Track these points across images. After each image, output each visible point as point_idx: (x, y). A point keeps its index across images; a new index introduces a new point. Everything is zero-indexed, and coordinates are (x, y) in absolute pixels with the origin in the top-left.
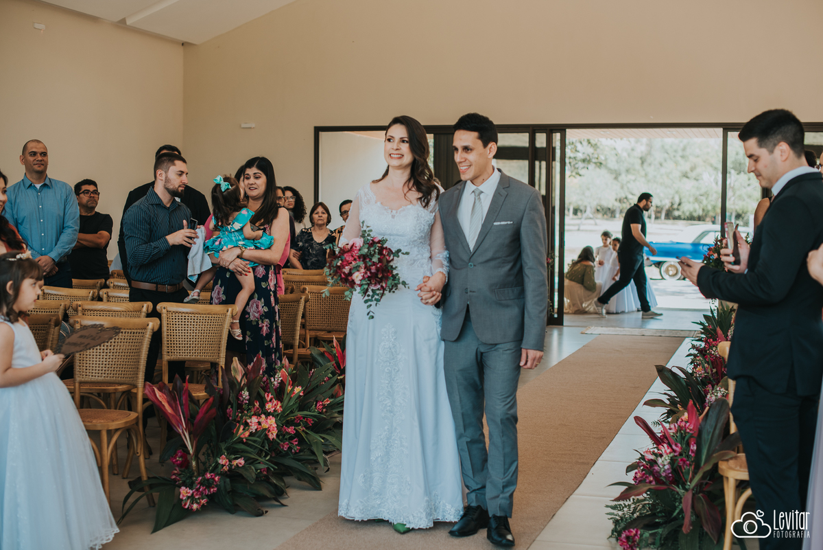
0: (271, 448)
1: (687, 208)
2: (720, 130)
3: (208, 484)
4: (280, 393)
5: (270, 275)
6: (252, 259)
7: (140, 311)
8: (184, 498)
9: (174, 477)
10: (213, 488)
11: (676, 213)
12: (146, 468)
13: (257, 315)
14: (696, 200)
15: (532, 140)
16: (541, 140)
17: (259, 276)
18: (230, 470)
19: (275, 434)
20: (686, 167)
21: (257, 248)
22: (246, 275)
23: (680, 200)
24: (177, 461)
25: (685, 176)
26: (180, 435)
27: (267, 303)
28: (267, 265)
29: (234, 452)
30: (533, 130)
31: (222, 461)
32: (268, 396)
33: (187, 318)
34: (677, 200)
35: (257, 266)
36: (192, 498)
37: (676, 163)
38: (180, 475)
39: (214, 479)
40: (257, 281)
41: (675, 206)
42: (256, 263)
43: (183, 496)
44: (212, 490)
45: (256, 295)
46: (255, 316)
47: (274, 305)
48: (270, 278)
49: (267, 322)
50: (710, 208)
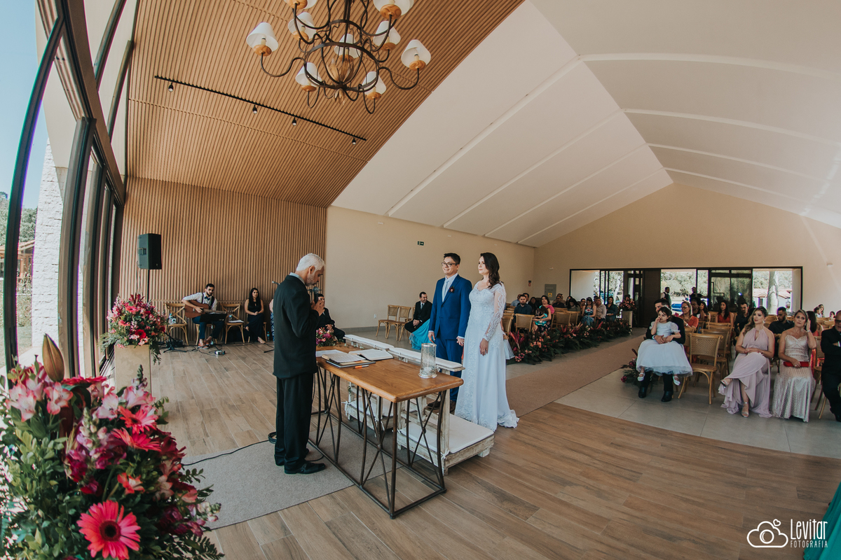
2: (695, 270)
3: (522, 356)
4: (543, 337)
15: (635, 272)
16: (638, 272)
18: (528, 353)
19: (541, 347)
29: (529, 350)
30: (635, 270)
31: (526, 351)
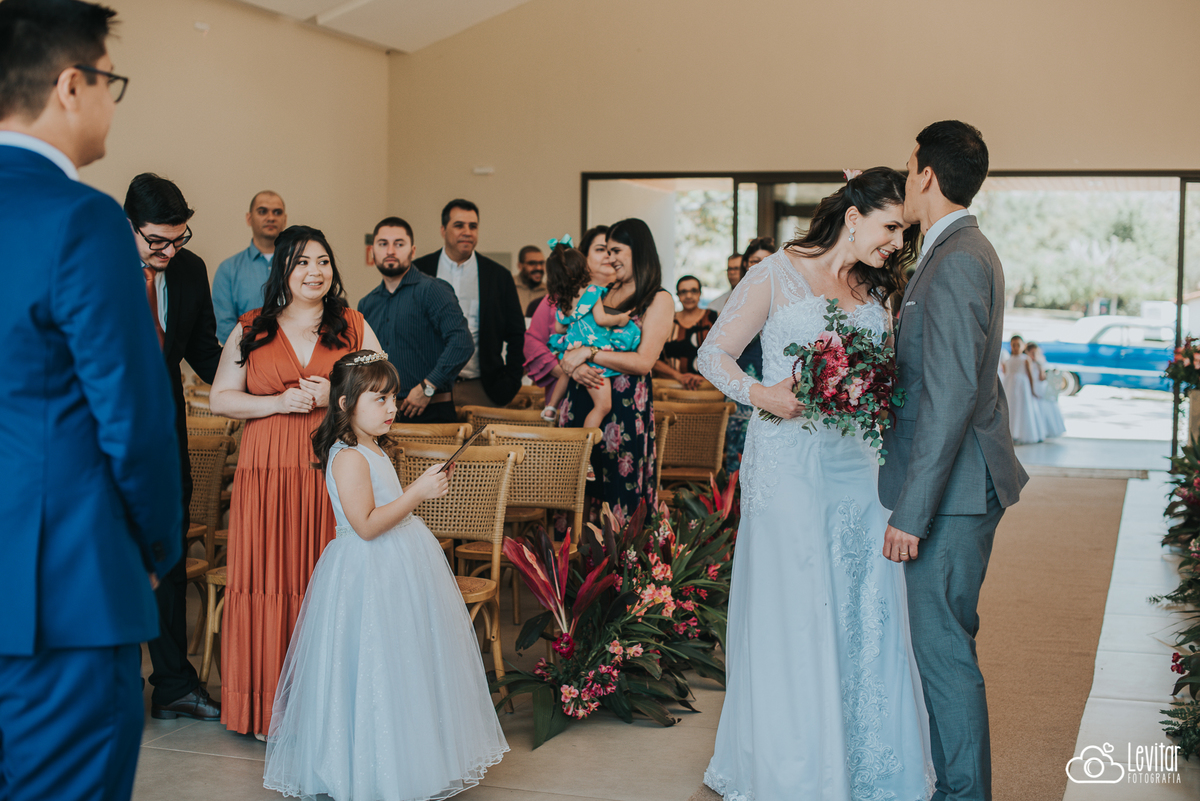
0: (667, 632)
1: (1048, 292)
3: (603, 680)
5: (637, 390)
6: (608, 365)
7: (454, 437)
8: (568, 701)
9: (538, 672)
10: (611, 686)
11: (1028, 300)
12: (504, 658)
13: (615, 445)
14: (1062, 281)
17: (619, 389)
18: (625, 661)
19: (671, 611)
20: (1044, 231)
21: (617, 350)
22: (597, 388)
23: (1036, 278)
24: (562, 648)
25: (1042, 244)
26: (551, 613)
27: (630, 428)
28: (634, 376)
31: (614, 648)
32: (653, 557)
33: (533, 446)
34: (1030, 281)
35: (618, 376)
36: (578, 701)
37: (1030, 225)
38: (546, 668)
39: (610, 674)
40: (616, 396)
41: (1028, 289)
42: (616, 371)
43: (566, 697)
44: (609, 689)
45: (615, 417)
46: (612, 447)
47: (642, 432)
48: (637, 394)
49: (628, 456)
50: (1081, 291)
